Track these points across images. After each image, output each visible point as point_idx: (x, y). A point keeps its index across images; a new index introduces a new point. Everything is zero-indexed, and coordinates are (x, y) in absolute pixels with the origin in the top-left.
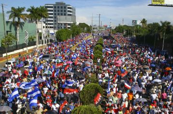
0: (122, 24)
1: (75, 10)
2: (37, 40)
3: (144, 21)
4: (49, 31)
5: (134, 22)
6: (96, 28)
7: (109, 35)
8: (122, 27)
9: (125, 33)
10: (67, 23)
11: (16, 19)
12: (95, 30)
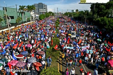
1: (47, 6)
2: (31, 19)
3: (77, 10)
4: (36, 16)
5: (73, 11)
6: (56, 14)
8: (67, 13)
10: (43, 12)
11: (22, 11)
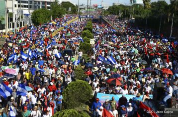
0: (117, 4)
2: (6, 22)
4: (22, 12)
6: (84, 9)
7: (101, 17)
8: (117, 8)
9: (120, 14)
10: (46, 2)
12: (82, 11)
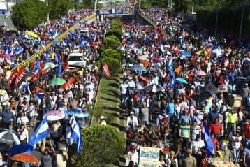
7: (136, 12)
9: (170, 6)
12: (103, 2)
